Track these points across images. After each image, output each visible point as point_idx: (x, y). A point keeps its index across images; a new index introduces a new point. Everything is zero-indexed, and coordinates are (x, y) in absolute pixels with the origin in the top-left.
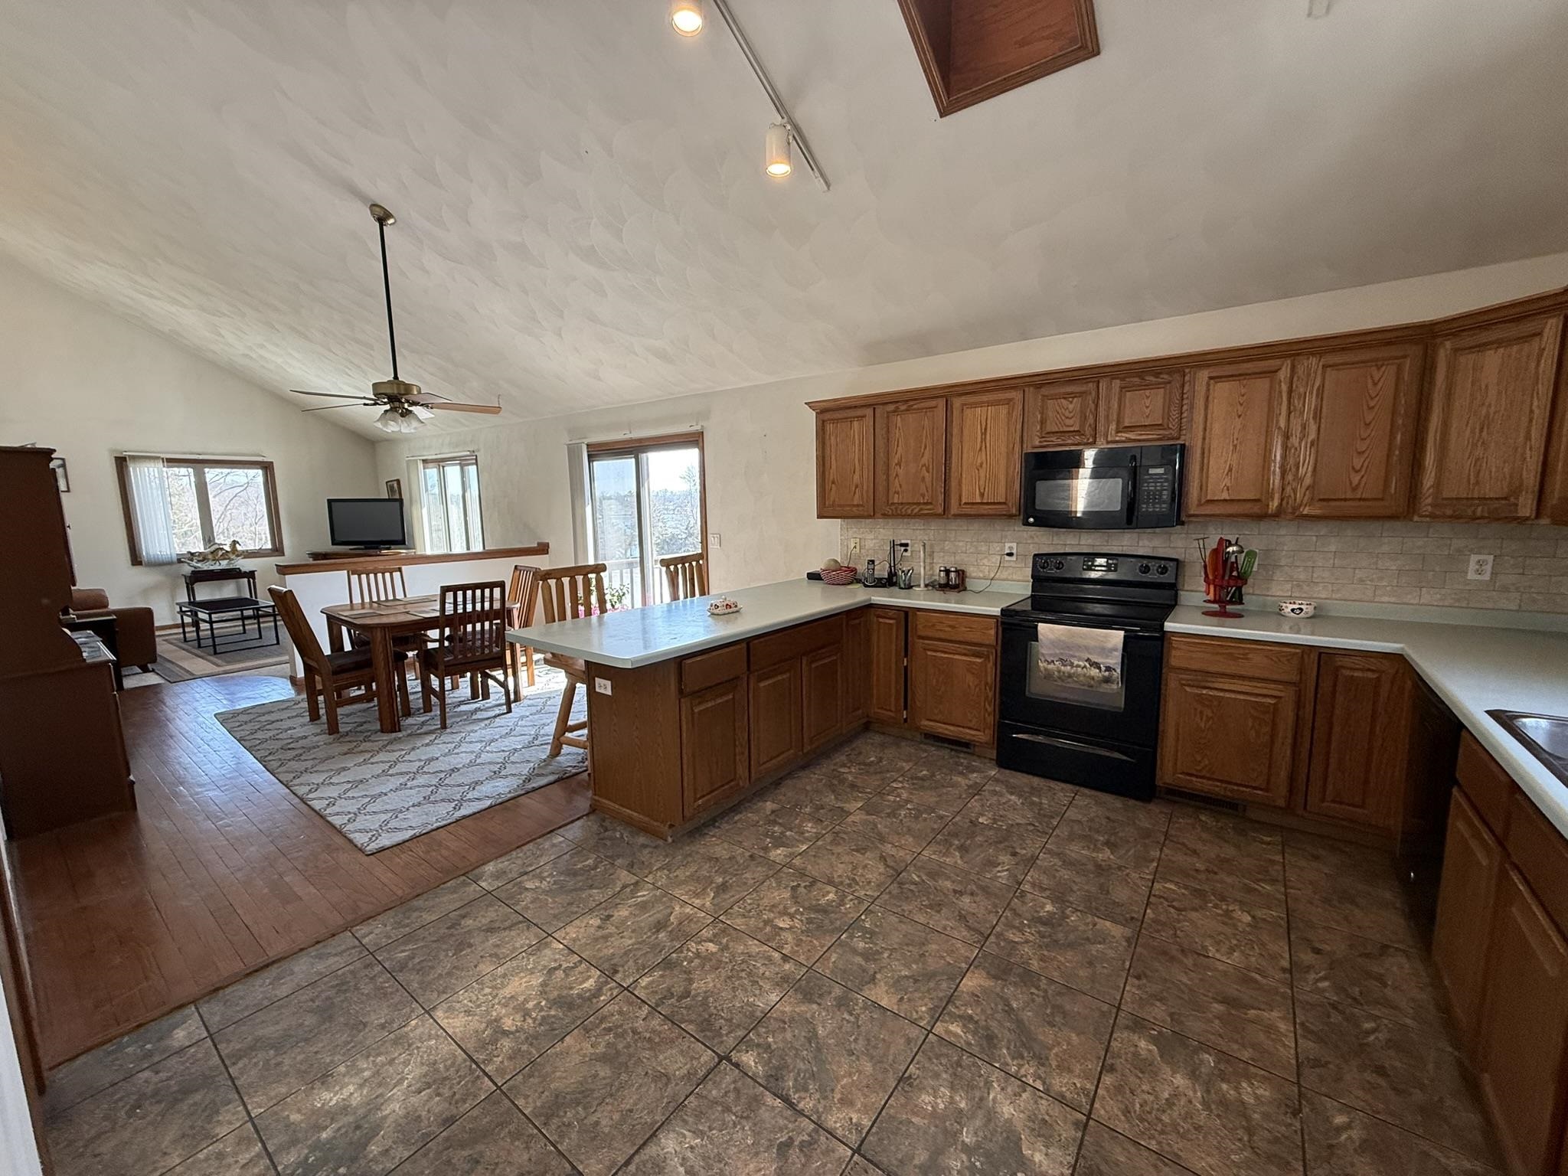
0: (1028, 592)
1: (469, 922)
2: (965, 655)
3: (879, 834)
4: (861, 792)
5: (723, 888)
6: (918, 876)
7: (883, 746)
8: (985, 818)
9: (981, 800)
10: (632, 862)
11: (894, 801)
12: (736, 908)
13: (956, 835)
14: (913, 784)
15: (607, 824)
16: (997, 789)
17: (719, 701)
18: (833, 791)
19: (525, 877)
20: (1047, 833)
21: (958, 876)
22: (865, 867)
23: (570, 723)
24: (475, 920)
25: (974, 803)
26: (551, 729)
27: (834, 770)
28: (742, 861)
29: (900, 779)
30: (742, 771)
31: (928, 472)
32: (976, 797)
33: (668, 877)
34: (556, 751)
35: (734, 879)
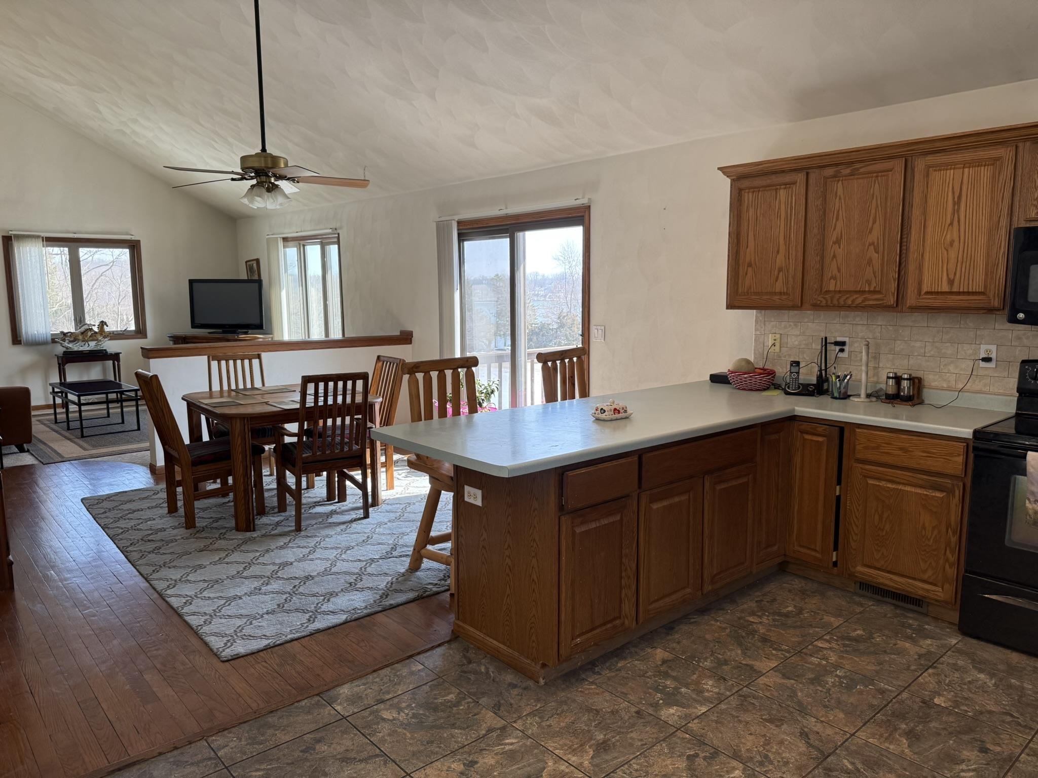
0: (1012, 409)
1: (322, 748)
2: (921, 487)
3: (800, 703)
4: (775, 649)
5: (603, 747)
6: (853, 764)
7: (803, 593)
8: (942, 699)
9: (938, 675)
10: (499, 702)
11: (819, 664)
12: (619, 772)
13: (902, 716)
14: (847, 646)
15: (471, 654)
16: (960, 663)
17: (604, 522)
18: (740, 644)
19: (382, 706)
20: (1031, 729)
21: (905, 769)
22: (781, 742)
23: (433, 534)
24: (329, 746)
25: (928, 679)
26: (412, 538)
27: (739, 618)
28: (627, 717)
29: (827, 637)
30: (628, 608)
31: (877, 252)
32: (930, 671)
33: (539, 724)
34: (415, 565)
35: (617, 738)
